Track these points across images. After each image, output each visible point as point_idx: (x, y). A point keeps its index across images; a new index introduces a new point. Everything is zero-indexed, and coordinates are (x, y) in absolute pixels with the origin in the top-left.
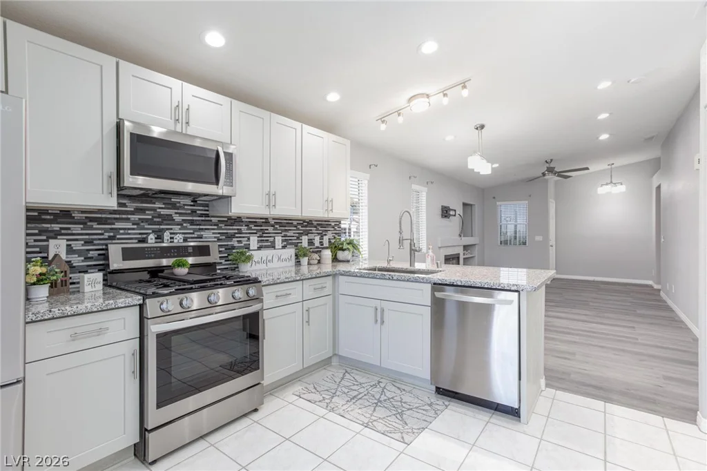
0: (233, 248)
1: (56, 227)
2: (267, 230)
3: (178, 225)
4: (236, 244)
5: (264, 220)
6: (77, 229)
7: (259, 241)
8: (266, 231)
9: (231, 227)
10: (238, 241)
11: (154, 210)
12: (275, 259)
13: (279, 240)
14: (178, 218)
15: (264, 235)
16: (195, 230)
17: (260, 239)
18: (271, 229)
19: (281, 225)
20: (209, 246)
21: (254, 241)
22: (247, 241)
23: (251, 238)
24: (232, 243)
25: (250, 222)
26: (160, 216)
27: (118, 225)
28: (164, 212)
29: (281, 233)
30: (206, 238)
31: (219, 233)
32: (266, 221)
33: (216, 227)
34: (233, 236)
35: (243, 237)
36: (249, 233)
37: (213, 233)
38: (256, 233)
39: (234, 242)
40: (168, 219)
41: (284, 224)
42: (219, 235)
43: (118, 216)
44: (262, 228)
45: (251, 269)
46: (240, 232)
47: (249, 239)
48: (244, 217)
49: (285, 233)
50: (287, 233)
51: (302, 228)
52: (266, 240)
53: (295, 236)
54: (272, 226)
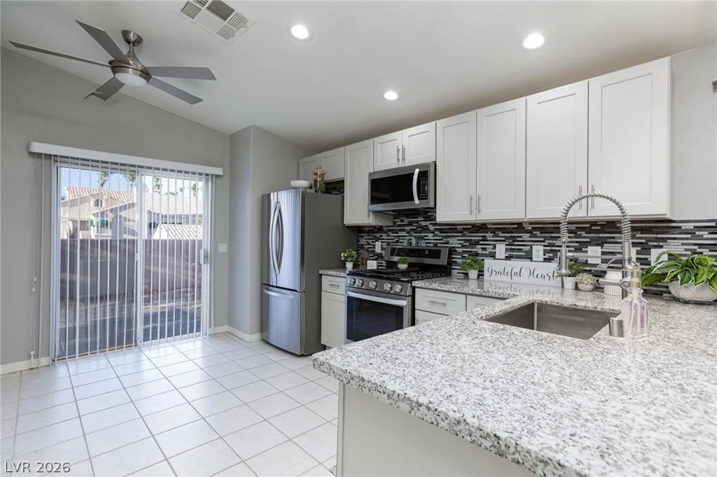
0: (477, 254)
1: (378, 235)
2: (521, 237)
3: (431, 233)
4: (480, 251)
5: (516, 226)
6: (384, 236)
7: (507, 250)
8: (518, 239)
9: (475, 234)
10: (482, 248)
11: (417, 222)
12: (525, 273)
13: (538, 251)
14: (432, 228)
15: (516, 243)
16: (443, 237)
17: (510, 247)
18: (526, 236)
19: (543, 230)
20: (440, 250)
21: (501, 249)
22: (493, 249)
23: (497, 245)
24: (475, 250)
25: (496, 228)
26: (421, 227)
27: (400, 234)
28: (423, 223)
29: (544, 241)
30: (452, 244)
31: (463, 240)
32: (519, 226)
33: (460, 234)
34: (477, 243)
35: (489, 245)
36: (496, 241)
37: (458, 240)
38: (504, 241)
39: (478, 249)
40: (425, 229)
41: (546, 230)
42: (463, 242)
43: (399, 228)
44: (513, 235)
45: (491, 278)
46: (484, 239)
47: (495, 247)
48: (490, 224)
49: (551, 241)
50: (554, 242)
51: (588, 235)
52: (518, 249)
53: (572, 247)
54: (528, 233)
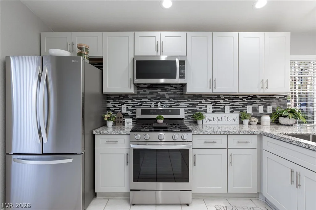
0: (197, 111)
1: (124, 101)
2: (219, 101)
3: (167, 99)
4: (198, 109)
5: (217, 96)
6: (130, 101)
7: (213, 108)
8: (218, 103)
9: (195, 100)
10: (199, 108)
11: (157, 93)
12: (224, 119)
13: (227, 108)
14: (167, 96)
15: (217, 105)
16: (175, 102)
17: (214, 107)
18: (222, 101)
19: (229, 98)
20: (180, 110)
21: (210, 108)
22: (205, 108)
23: (208, 106)
24: (195, 109)
25: (207, 97)
26: (159, 95)
27: (143, 100)
28: (161, 93)
29: (229, 104)
30: (181, 105)
31: (188, 103)
32: (218, 96)
33: (186, 100)
34: (197, 105)
35: (203, 106)
36: (207, 104)
37: (185, 103)
38: (211, 104)
39: (197, 108)
40: (163, 97)
41: (231, 98)
42: (188, 105)
43: (143, 96)
44: (215, 100)
45: (206, 123)
46: (201, 102)
47: (206, 107)
48: (204, 95)
49: (233, 104)
50: (234, 104)
51: (247, 101)
52: (218, 108)
53: (241, 106)
54: (222, 99)
